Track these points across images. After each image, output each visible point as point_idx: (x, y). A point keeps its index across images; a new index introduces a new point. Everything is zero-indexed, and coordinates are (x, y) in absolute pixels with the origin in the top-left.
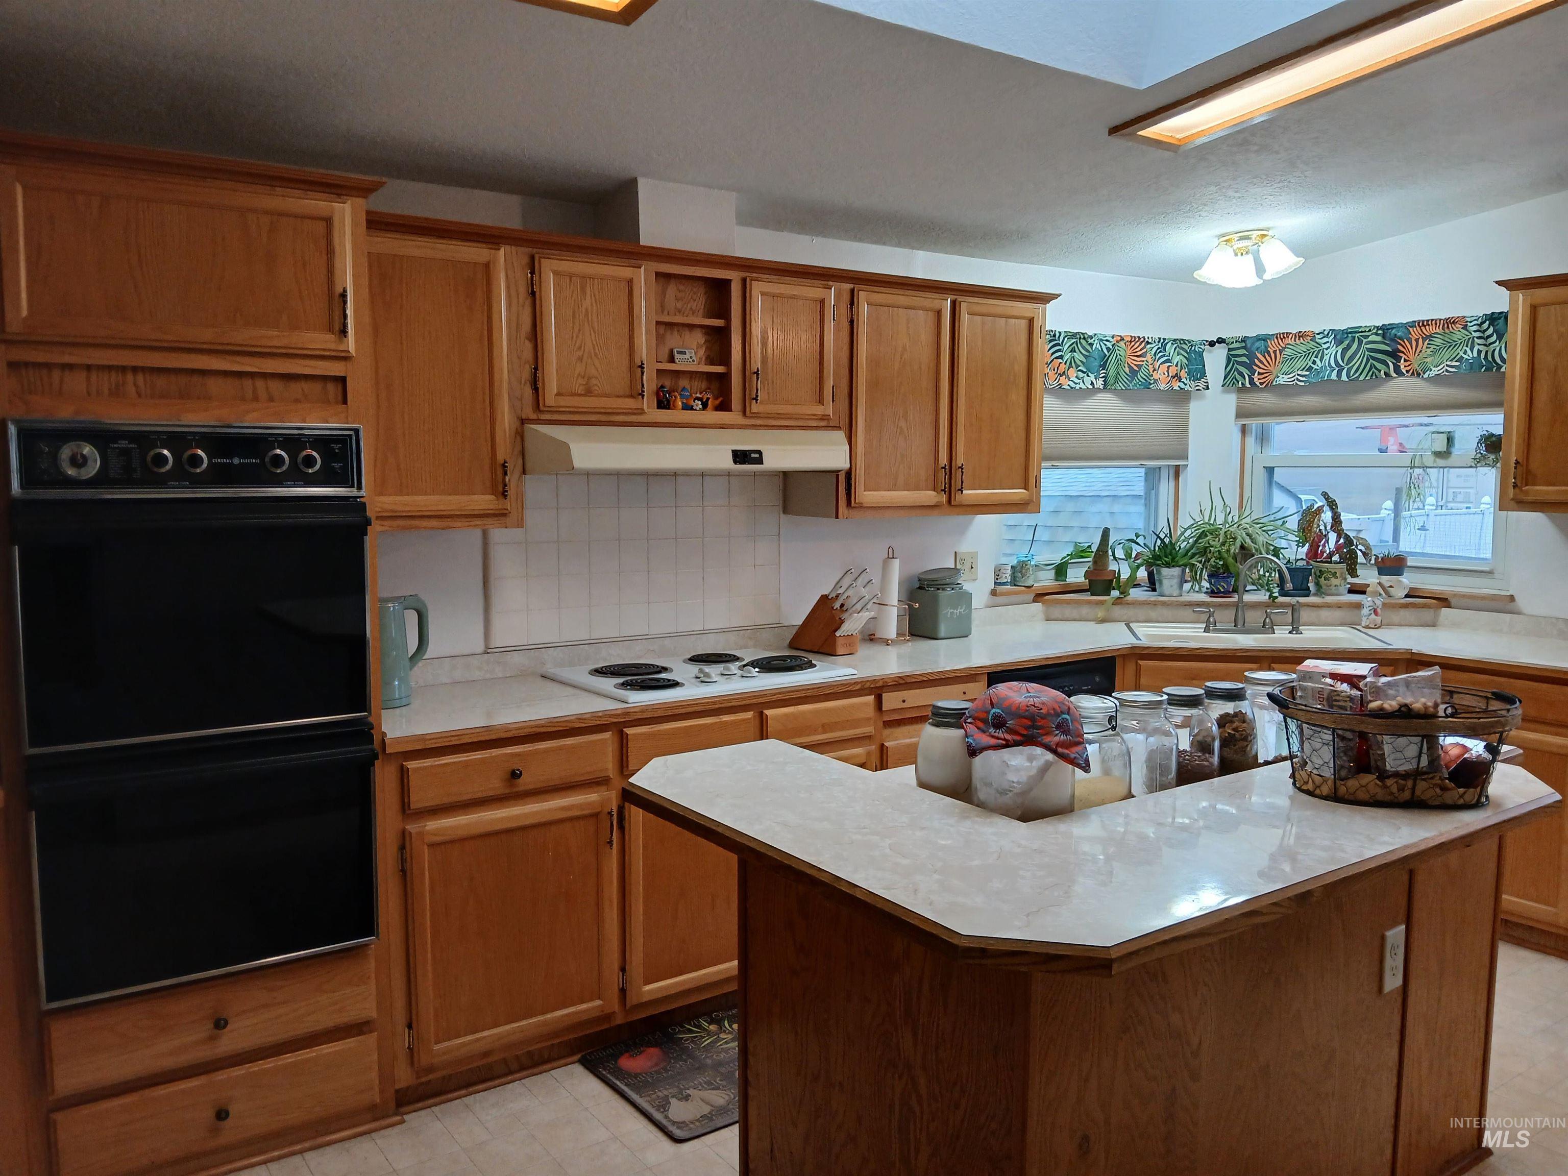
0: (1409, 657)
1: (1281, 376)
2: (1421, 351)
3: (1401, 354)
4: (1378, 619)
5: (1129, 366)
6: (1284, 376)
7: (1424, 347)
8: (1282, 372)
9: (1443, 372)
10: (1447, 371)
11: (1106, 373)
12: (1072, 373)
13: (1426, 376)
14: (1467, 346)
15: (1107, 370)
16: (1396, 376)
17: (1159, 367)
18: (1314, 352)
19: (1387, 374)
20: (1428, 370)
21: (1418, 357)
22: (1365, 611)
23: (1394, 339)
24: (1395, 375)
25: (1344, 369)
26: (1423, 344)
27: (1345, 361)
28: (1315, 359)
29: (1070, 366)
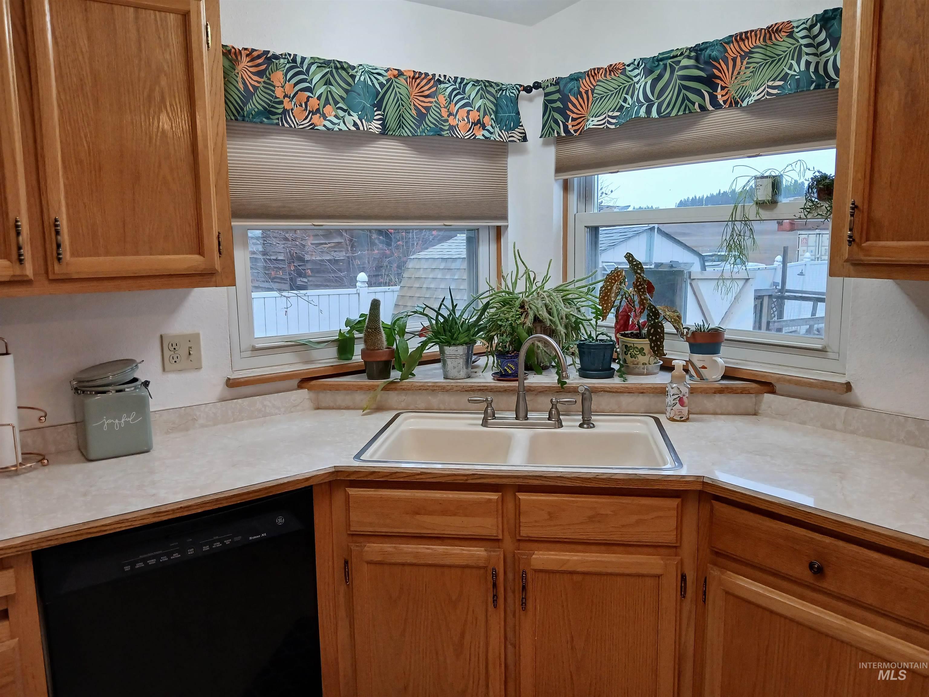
0: (699, 488)
1: (591, 119)
2: (739, 73)
3: (718, 81)
4: (685, 410)
5: (417, 109)
6: (593, 119)
7: (743, 68)
8: (592, 114)
9: (764, 96)
10: (769, 94)
11: (382, 115)
12: (329, 110)
13: (745, 104)
14: (793, 59)
15: (384, 111)
16: (713, 109)
17: (458, 111)
18: (625, 87)
19: (703, 108)
20: (746, 97)
21: (736, 81)
22: (670, 400)
23: (710, 62)
24: (711, 108)
25: (654, 104)
26: (742, 64)
27: (656, 96)
28: (626, 96)
29: (327, 102)
